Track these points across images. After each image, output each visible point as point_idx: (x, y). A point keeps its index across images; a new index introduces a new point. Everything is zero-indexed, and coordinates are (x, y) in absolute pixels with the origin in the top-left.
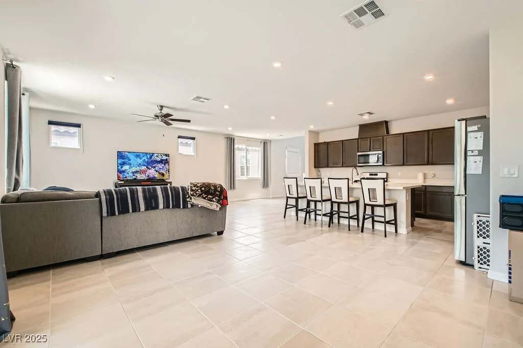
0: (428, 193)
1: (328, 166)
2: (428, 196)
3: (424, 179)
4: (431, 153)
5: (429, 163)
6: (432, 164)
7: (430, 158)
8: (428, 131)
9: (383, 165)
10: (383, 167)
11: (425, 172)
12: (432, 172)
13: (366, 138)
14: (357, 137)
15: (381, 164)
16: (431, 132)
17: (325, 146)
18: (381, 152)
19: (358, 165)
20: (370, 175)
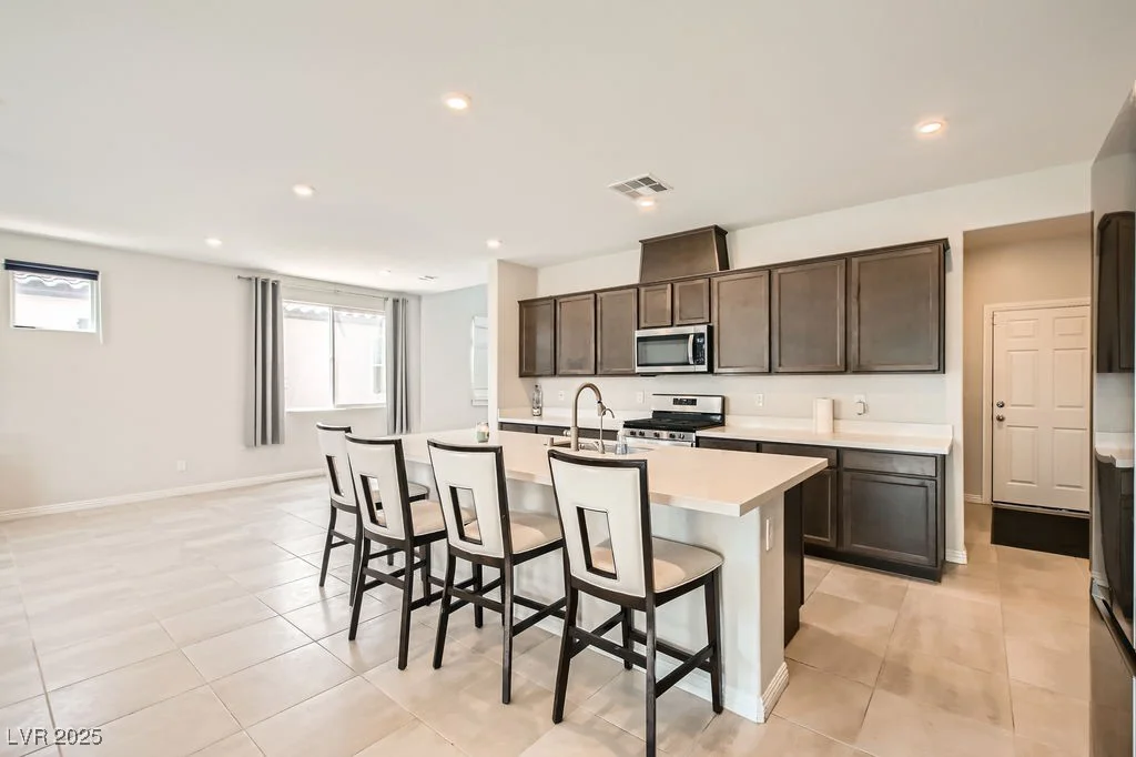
0: (846, 475)
1: (555, 374)
2: (846, 486)
3: (834, 418)
4: (855, 334)
5: (849, 366)
6: (860, 371)
7: (853, 347)
8: (846, 258)
9: (711, 370)
10: (710, 376)
11: (836, 396)
12: (857, 397)
13: (661, 283)
14: (636, 280)
15: (704, 368)
16: (855, 261)
17: (549, 308)
18: (703, 329)
19: (638, 369)
20: (676, 402)
